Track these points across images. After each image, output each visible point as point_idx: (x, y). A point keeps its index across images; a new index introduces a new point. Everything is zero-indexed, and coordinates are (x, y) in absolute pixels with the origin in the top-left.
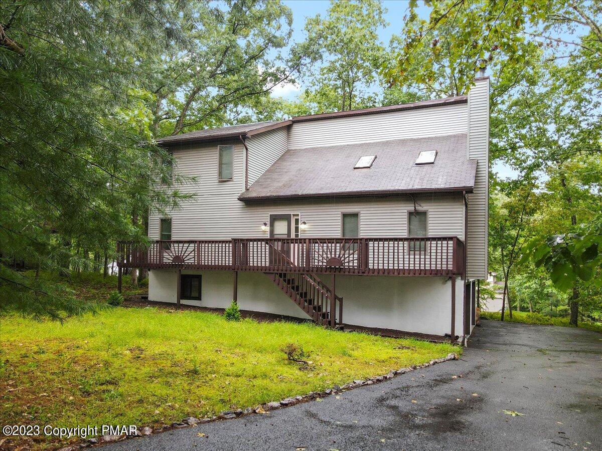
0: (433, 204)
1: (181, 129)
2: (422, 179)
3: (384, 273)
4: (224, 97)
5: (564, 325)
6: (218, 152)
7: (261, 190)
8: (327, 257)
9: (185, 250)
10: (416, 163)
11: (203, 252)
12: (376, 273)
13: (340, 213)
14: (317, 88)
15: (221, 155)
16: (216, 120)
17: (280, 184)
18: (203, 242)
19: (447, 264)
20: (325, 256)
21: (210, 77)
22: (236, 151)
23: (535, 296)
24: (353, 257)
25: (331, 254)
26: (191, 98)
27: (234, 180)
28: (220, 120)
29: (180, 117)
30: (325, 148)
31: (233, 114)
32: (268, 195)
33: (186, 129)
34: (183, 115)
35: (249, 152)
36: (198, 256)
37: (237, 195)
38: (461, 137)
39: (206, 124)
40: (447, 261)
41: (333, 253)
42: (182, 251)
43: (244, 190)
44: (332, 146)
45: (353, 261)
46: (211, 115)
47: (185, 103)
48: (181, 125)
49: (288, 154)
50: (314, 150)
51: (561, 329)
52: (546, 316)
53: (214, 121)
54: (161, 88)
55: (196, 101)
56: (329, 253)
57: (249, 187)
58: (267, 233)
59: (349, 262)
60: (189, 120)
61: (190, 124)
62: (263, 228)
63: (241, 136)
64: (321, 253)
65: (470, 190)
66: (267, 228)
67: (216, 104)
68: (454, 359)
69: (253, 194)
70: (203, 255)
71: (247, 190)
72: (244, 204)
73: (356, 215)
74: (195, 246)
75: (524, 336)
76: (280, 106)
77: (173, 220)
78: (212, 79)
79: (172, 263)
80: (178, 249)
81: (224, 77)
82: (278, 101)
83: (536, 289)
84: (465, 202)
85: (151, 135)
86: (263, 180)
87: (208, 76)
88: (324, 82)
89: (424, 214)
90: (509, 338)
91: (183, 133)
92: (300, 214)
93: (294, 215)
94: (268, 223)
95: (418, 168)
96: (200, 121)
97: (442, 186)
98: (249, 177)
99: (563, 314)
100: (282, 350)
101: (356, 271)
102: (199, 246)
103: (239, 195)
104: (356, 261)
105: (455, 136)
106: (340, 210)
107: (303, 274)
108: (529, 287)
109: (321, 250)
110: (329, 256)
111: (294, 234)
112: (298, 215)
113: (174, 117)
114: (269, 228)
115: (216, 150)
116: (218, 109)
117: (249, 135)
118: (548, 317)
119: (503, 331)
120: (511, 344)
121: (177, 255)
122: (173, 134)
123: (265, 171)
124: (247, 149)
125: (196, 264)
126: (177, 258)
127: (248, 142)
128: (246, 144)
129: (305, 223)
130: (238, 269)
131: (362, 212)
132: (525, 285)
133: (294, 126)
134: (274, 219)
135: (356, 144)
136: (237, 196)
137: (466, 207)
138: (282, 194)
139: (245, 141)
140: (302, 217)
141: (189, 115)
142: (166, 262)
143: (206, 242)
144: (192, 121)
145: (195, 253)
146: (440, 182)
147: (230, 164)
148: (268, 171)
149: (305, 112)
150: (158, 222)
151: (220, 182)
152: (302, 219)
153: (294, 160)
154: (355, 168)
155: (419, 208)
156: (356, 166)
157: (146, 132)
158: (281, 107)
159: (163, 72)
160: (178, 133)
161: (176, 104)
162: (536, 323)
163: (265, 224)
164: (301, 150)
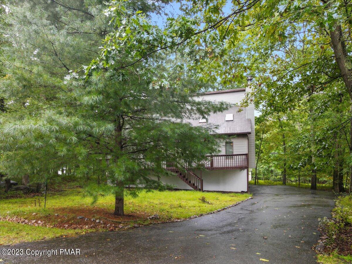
0: (235, 139)
2: (230, 128)
3: (219, 169)
5: (280, 184)
10: (226, 120)
12: (218, 169)
23: (265, 172)
24: (209, 163)
45: (209, 164)
51: (280, 186)
52: (272, 181)
59: (207, 165)
65: (250, 133)
68: (252, 198)
75: (267, 190)
83: (266, 168)
84: (248, 138)
89: (232, 143)
90: (263, 191)
95: (227, 123)
97: (239, 132)
99: (280, 180)
100: (199, 199)
101: (210, 169)
104: (210, 165)
108: (262, 168)
118: (273, 182)
119: (259, 189)
120: (264, 193)
132: (261, 166)
137: (248, 140)
146: (238, 130)
154: (200, 123)
155: (230, 141)
156: (200, 122)
162: (270, 185)
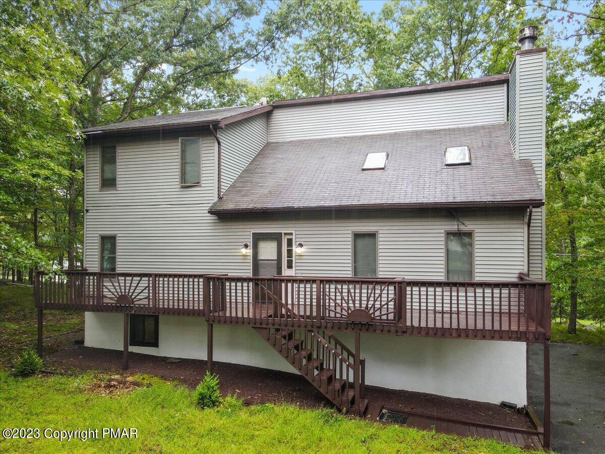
0: (479, 222)
1: (129, 113)
4: (183, 75)
6: (179, 147)
7: (238, 199)
8: (349, 308)
9: (136, 285)
10: (446, 163)
11: (161, 289)
13: (350, 232)
14: (289, 68)
15: (183, 152)
16: (171, 103)
17: (266, 191)
18: (160, 275)
19: (500, 305)
20: (344, 305)
21: (166, 50)
22: (204, 145)
24: (388, 308)
25: (354, 303)
26: (142, 76)
27: (202, 186)
28: (177, 103)
29: (128, 99)
30: (316, 141)
31: (191, 98)
32: (251, 206)
33: (136, 114)
34: (132, 97)
35: (222, 147)
36: (155, 293)
37: (207, 205)
38: (492, 128)
39: (159, 108)
40: (500, 301)
41: (357, 302)
42: (130, 286)
43: (216, 199)
44: (325, 139)
45: (388, 314)
46: (167, 98)
47: (135, 82)
48: (130, 109)
49: (268, 148)
50: (301, 143)
53: (169, 105)
54: (101, 61)
55: (147, 80)
56: (351, 302)
57: (222, 194)
58: (249, 258)
59: (381, 316)
60: (140, 103)
61: (140, 108)
62: (244, 251)
63: (211, 126)
64: (339, 302)
65: (538, 205)
66: (248, 251)
67: (172, 84)
69: (230, 206)
70: (161, 292)
71: (220, 198)
72: (216, 218)
73: (373, 236)
74: (149, 281)
76: (245, 89)
77: (118, 238)
78: (168, 52)
79: (116, 304)
80: (125, 283)
81: (182, 50)
82: (243, 83)
84: (529, 220)
85: (74, 122)
86: (241, 185)
87: (162, 49)
88: (299, 62)
89: (470, 234)
91: (133, 119)
92: (294, 232)
93: (285, 234)
94: (251, 244)
95: (451, 170)
96: (153, 104)
97: (498, 199)
98: (222, 180)
101: (393, 329)
102: (156, 281)
103: (210, 205)
104: (391, 315)
105: (483, 127)
106: (351, 228)
107: (312, 331)
109: (339, 298)
110: (351, 305)
111: (286, 259)
112: (291, 234)
113: (120, 100)
114: (251, 250)
115: (176, 144)
116: (175, 90)
117: (222, 125)
121: (123, 294)
122: (118, 121)
123: (241, 171)
124: (219, 143)
125: (151, 306)
126: (123, 298)
127: (220, 134)
128: (218, 136)
129: (301, 245)
130: (213, 321)
131: (380, 232)
133: (274, 112)
134: (258, 238)
135: (355, 136)
136: (207, 207)
138: (269, 206)
139: (216, 132)
140: (298, 236)
141: (140, 98)
142: (107, 303)
143: (165, 276)
144: (143, 105)
145: (149, 290)
147: (197, 164)
148: (246, 171)
149: (277, 96)
150: (97, 241)
151: (182, 187)
152: (297, 240)
153: (278, 156)
154: (363, 170)
155: (463, 228)
156: (365, 167)
157: (63, 118)
158: (247, 90)
159: (104, 39)
160: (126, 118)
161: (123, 83)
163: (246, 246)
164: (286, 143)
